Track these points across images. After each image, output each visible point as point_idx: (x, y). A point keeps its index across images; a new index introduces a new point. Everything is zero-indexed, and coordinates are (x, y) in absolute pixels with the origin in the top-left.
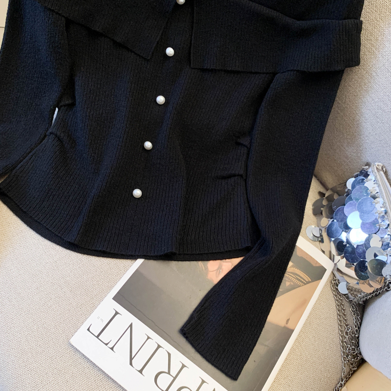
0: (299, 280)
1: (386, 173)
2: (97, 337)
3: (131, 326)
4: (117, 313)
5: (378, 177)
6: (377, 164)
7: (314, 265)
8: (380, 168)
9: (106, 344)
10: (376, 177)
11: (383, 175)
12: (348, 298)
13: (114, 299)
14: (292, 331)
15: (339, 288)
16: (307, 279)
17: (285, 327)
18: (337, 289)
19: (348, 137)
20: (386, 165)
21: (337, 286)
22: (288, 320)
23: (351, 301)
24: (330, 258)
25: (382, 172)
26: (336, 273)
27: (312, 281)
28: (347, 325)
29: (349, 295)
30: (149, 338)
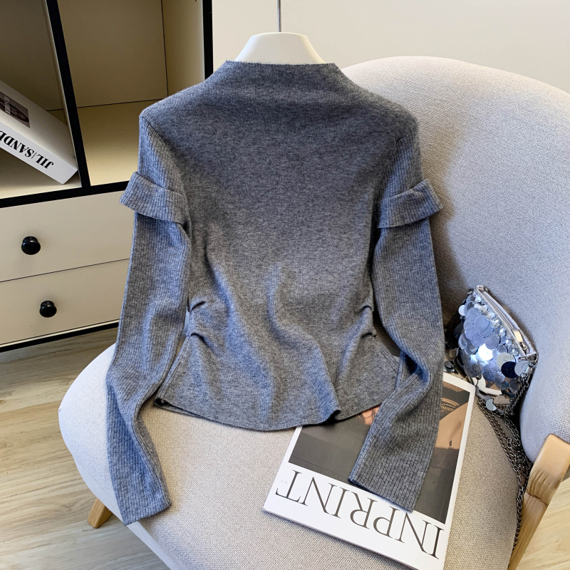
0: (448, 407)
1: (489, 292)
2: (287, 497)
3: (313, 480)
4: (297, 473)
5: (483, 297)
6: (478, 286)
7: (457, 391)
8: (482, 289)
9: (297, 501)
10: (481, 297)
11: (487, 294)
12: (499, 414)
13: (290, 461)
14: (458, 451)
15: (487, 406)
16: (455, 404)
17: (450, 449)
18: (486, 409)
19: (446, 273)
20: (486, 285)
21: (485, 405)
22: (451, 443)
23: (502, 417)
24: (469, 382)
25: (485, 292)
26: (480, 395)
27: (461, 405)
28: (507, 438)
29: (499, 410)
30: (333, 486)
